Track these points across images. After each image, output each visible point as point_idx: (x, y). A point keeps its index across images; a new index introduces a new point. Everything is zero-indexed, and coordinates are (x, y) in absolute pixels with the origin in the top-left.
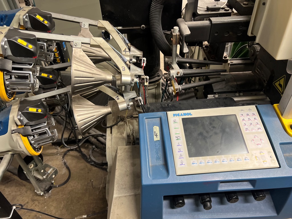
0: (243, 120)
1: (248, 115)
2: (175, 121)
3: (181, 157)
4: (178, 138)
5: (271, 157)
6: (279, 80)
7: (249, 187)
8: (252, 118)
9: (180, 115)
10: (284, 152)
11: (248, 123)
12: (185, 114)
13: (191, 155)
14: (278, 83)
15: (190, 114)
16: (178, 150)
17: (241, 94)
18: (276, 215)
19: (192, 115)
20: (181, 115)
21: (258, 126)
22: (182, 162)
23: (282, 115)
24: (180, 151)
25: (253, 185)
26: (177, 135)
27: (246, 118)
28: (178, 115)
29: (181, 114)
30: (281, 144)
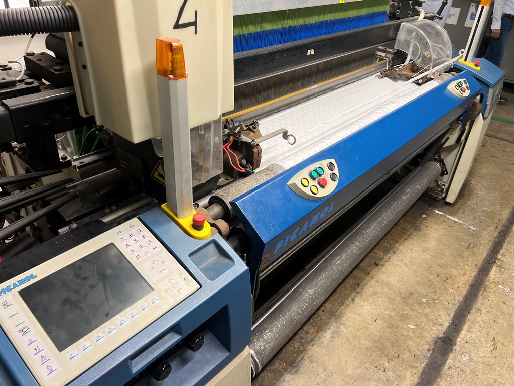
0: (128, 245)
1: (131, 235)
2: (5, 303)
3: (45, 361)
4: (25, 330)
5: (185, 279)
6: (156, 170)
7: (174, 339)
8: (139, 237)
9: (12, 287)
10: (198, 264)
11: (136, 247)
12: (21, 282)
13: (61, 346)
14: (156, 173)
15: (32, 277)
16: (33, 352)
17: (114, 207)
18: (229, 354)
19: (36, 277)
20: (15, 286)
21: (152, 245)
22: (50, 368)
23: (177, 216)
24: (38, 351)
25: (179, 333)
26: (20, 327)
27: (131, 241)
28: (8, 289)
29: (14, 284)
30: (190, 255)
